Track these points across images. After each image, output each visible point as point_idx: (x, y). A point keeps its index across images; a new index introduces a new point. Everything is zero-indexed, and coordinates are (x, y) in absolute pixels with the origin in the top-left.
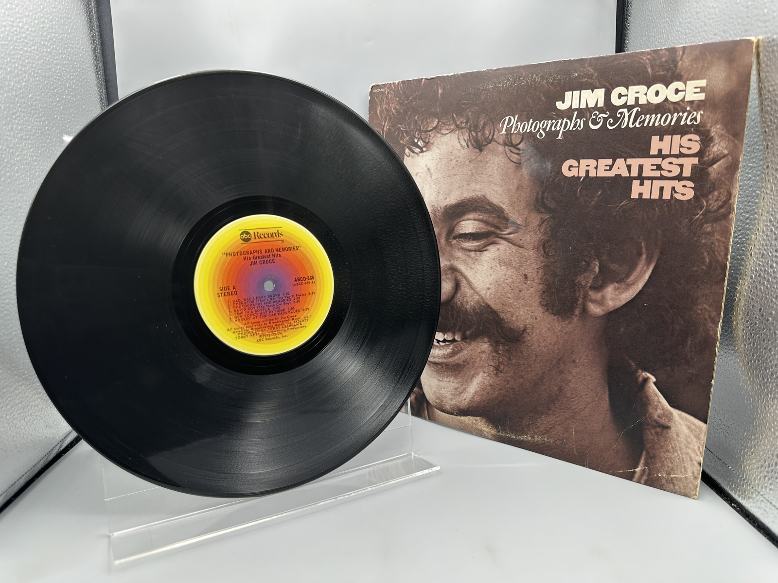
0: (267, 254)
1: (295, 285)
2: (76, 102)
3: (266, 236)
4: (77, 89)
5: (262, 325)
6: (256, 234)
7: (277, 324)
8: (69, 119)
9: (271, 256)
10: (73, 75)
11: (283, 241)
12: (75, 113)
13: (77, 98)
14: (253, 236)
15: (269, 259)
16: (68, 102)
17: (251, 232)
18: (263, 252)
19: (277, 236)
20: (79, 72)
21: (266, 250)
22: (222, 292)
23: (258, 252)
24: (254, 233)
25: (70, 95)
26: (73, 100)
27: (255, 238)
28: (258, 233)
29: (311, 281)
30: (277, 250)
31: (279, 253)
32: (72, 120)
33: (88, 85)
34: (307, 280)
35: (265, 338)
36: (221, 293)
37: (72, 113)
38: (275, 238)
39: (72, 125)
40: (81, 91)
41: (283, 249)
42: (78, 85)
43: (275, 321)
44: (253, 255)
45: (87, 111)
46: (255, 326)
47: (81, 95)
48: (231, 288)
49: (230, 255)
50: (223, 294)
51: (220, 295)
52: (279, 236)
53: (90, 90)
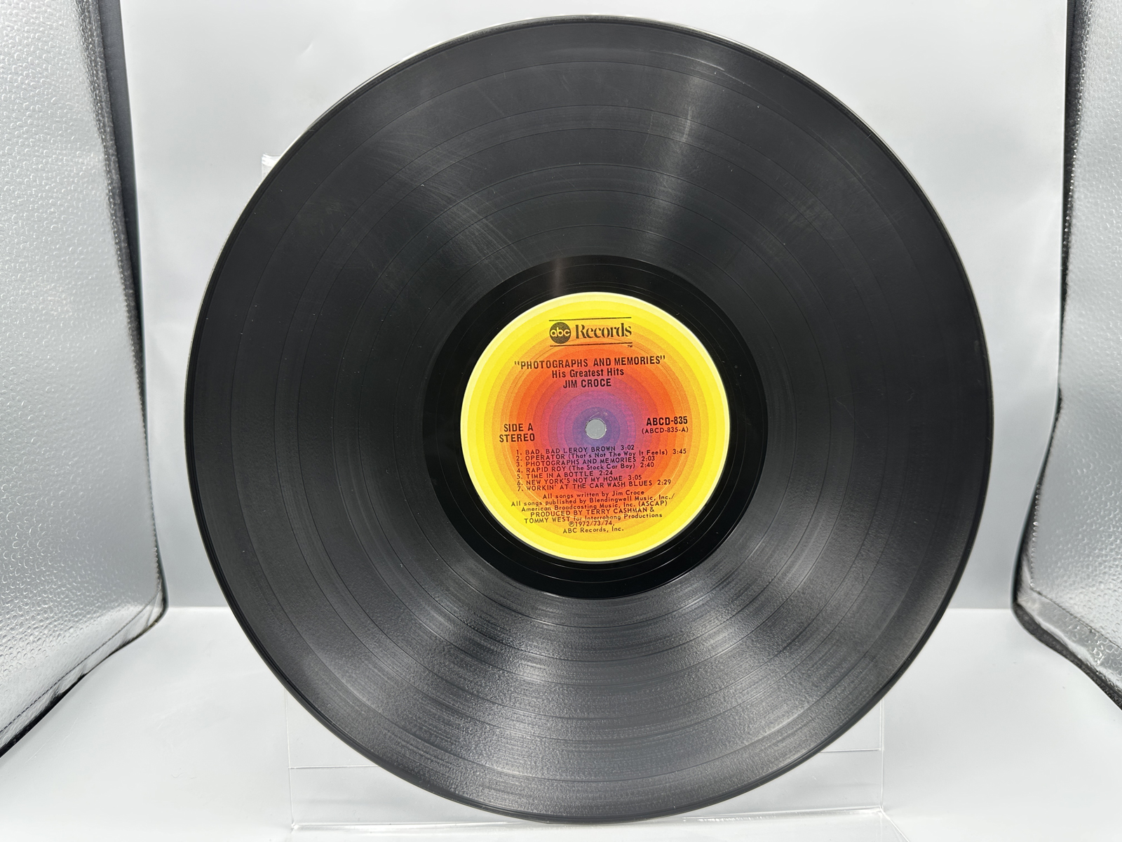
0: (596, 368)
1: (647, 431)
2: (35, 88)
3: (599, 333)
4: (38, 64)
5: (575, 502)
6: (580, 329)
7: (605, 504)
8: (21, 120)
9: (605, 373)
10: (28, 38)
11: (630, 344)
12: (34, 110)
13: (39, 82)
14: (574, 334)
15: (599, 378)
16: (17, 87)
17: (572, 325)
18: (591, 363)
19: (620, 334)
20: (43, 32)
21: (596, 360)
22: (507, 433)
23: (580, 363)
24: (577, 326)
25: (22, 74)
26: (29, 84)
27: (577, 337)
28: (583, 327)
29: (680, 427)
30: (617, 362)
31: (620, 367)
32: (26, 122)
33: (63, 60)
34: (672, 424)
35: (579, 527)
36: (507, 436)
37: (27, 109)
38: (616, 339)
39: (27, 132)
40: (47, 70)
41: (630, 360)
42: (40, 57)
43: (600, 497)
44: (571, 368)
45: (61, 108)
46: (563, 502)
47: (47, 77)
48: (525, 427)
49: (529, 365)
50: (509, 438)
51: (504, 438)
52: (623, 335)
53: (67, 69)
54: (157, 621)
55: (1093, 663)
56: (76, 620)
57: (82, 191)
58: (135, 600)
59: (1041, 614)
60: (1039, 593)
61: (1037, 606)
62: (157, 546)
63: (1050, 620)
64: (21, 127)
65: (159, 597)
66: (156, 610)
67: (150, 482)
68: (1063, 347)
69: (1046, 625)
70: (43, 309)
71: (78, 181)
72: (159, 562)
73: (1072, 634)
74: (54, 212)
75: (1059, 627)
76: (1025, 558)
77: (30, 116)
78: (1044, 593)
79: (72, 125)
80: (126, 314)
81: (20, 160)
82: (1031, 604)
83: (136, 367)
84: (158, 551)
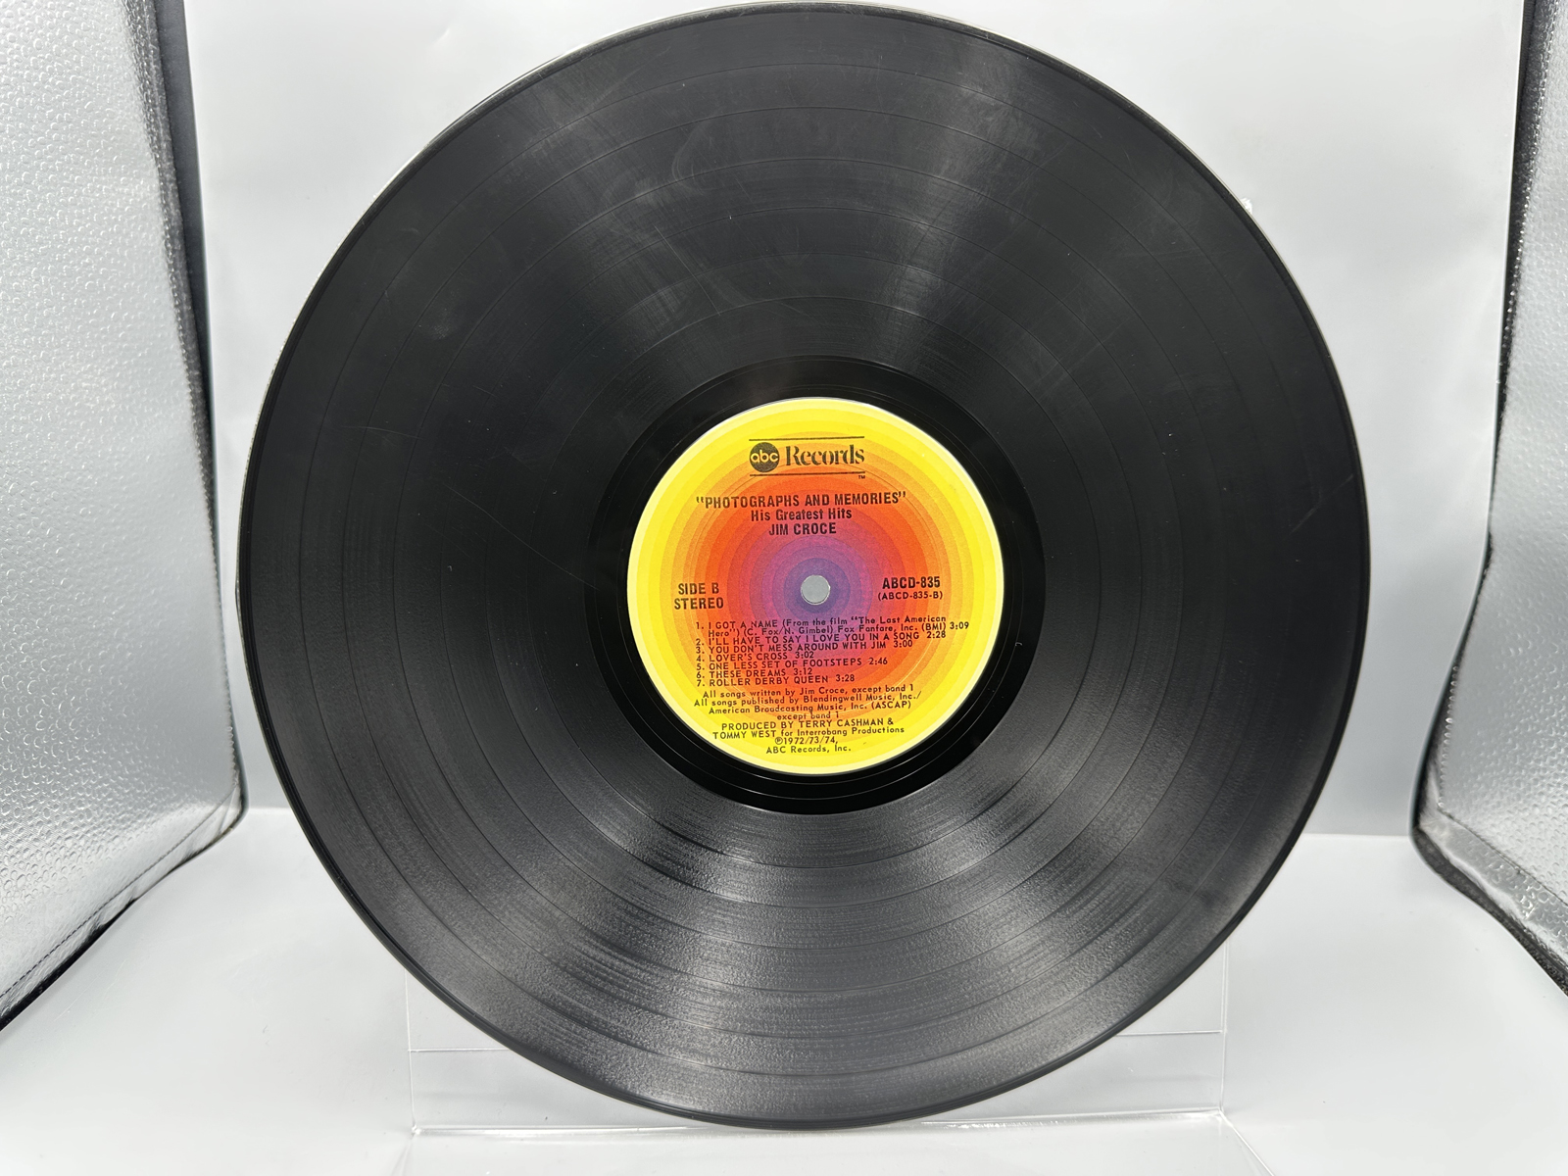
2: (63, 89)
4: (67, 55)
8: (43, 134)
10: (51, 17)
12: (61, 120)
13: (67, 80)
16: (37, 87)
20: (73, 9)
25: (43, 70)
26: (53, 84)
32: (50, 138)
33: (100, 48)
37: (51, 119)
39: (52, 150)
40: (78, 62)
42: (69, 45)
45: (98, 116)
47: (79, 73)
53: (106, 61)
54: (232, 826)
55: (1520, 917)
56: (123, 826)
57: (128, 234)
58: (203, 798)
59: (1451, 845)
60: (1450, 817)
61: (1446, 834)
62: (232, 725)
63: (1463, 854)
64: (43, 144)
65: (236, 793)
66: (232, 812)
67: (223, 637)
68: (1498, 476)
69: (1457, 861)
70: (75, 399)
71: (123, 220)
72: (235, 747)
73: (1492, 875)
74: (89, 264)
75: (1476, 864)
76: (1432, 767)
77: (55, 129)
78: (1457, 816)
79: (114, 140)
80: (190, 405)
81: (42, 190)
82: (1439, 832)
83: (203, 478)
84: (233, 732)
